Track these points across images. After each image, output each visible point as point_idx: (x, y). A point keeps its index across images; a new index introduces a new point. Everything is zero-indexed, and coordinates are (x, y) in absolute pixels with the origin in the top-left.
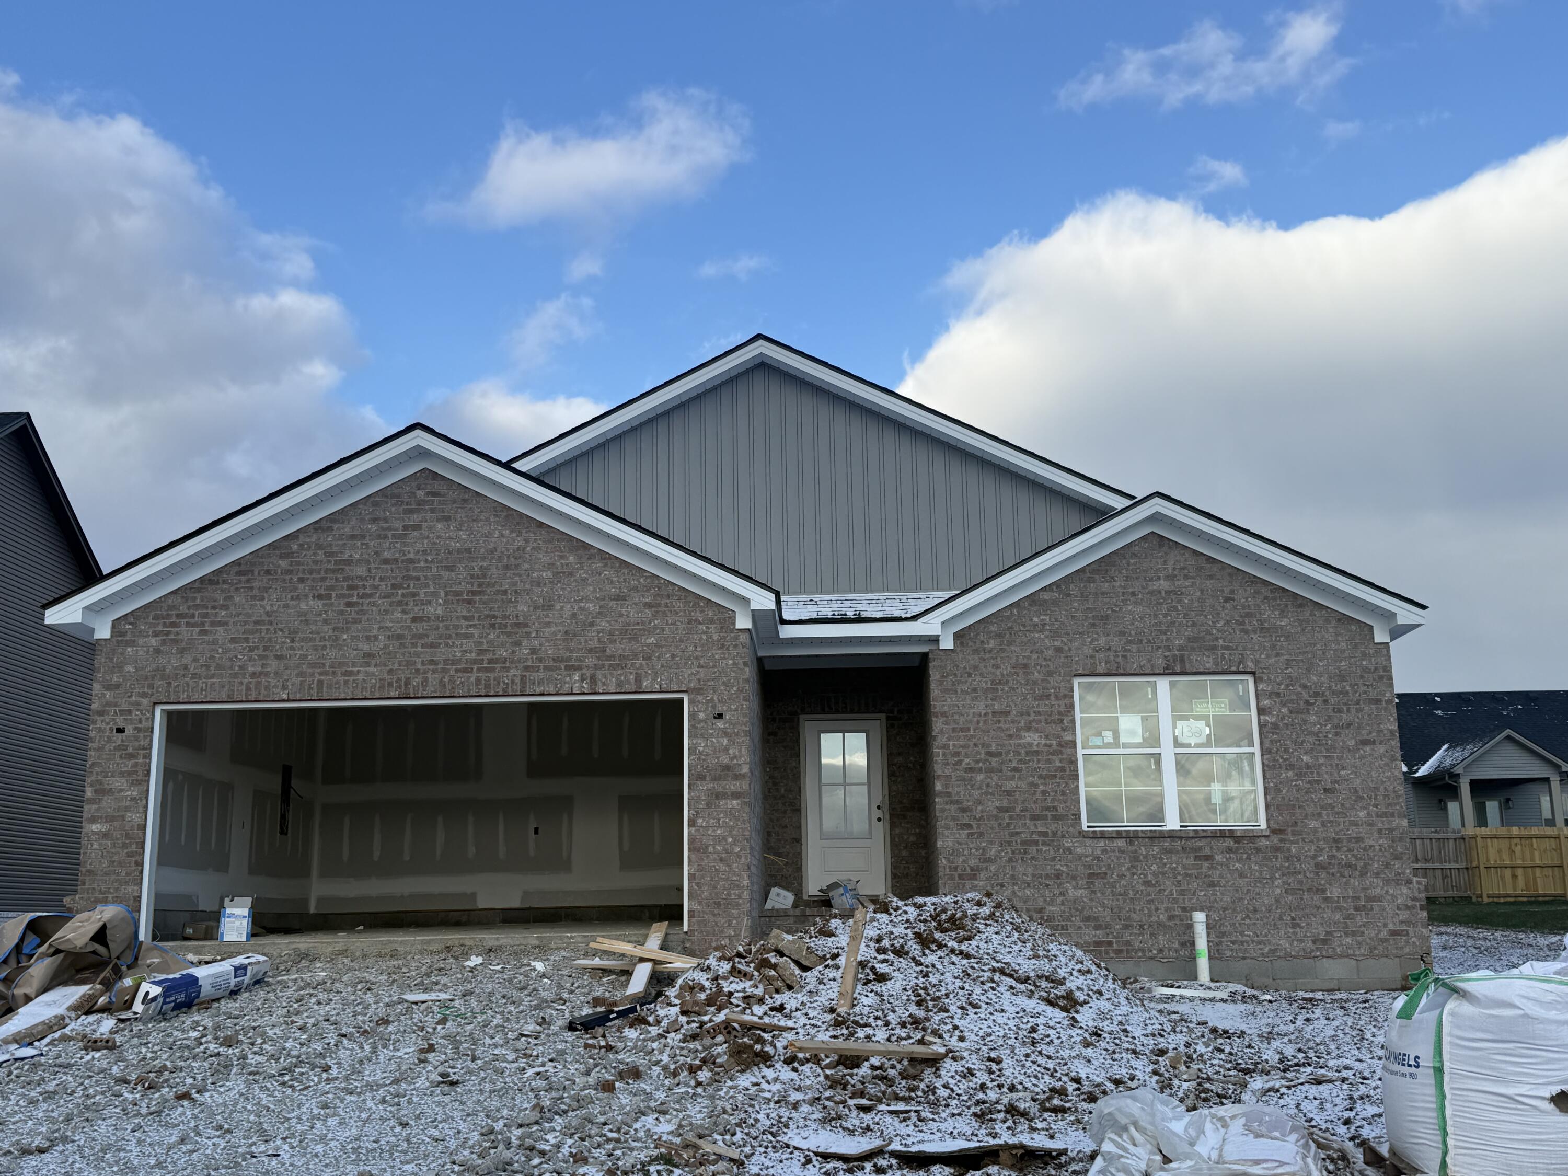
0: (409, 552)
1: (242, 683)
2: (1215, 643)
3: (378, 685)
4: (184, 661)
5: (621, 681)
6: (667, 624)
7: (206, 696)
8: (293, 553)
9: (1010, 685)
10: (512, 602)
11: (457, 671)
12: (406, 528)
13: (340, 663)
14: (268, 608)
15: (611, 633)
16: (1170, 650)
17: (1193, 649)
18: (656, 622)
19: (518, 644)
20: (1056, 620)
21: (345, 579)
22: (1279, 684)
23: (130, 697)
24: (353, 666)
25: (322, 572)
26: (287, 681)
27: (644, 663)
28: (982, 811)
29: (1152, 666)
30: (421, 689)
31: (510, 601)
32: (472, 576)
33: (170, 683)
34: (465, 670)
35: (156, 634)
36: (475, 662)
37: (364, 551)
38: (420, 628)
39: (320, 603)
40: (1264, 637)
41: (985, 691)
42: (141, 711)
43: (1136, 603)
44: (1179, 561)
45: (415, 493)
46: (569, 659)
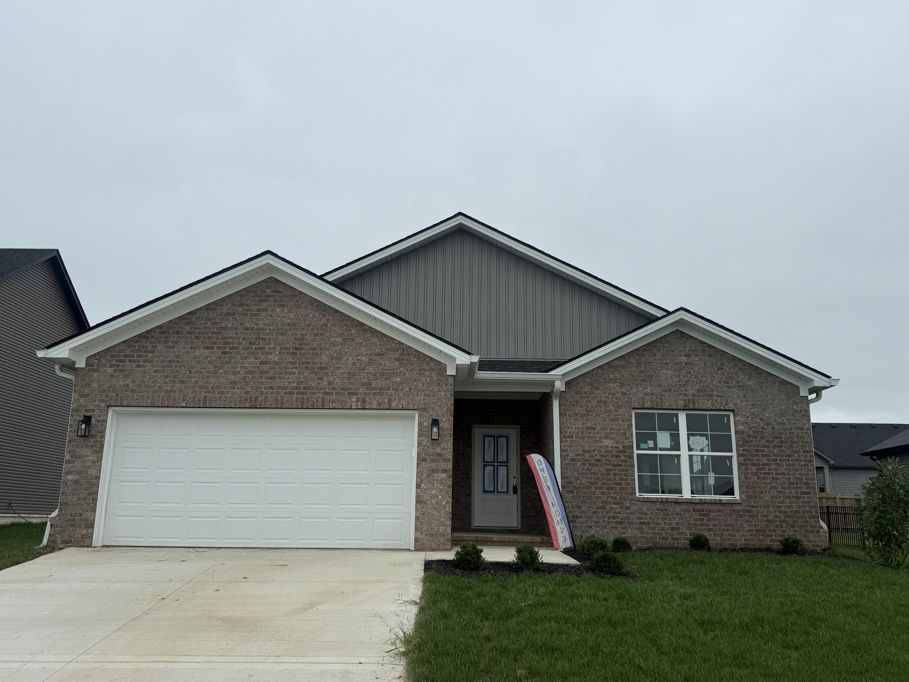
0: (260, 324)
1: (159, 396)
2: (712, 392)
3: (239, 400)
4: (127, 382)
5: (380, 402)
6: (407, 370)
7: (138, 403)
8: (193, 322)
9: (596, 412)
10: (318, 355)
11: (285, 393)
12: (259, 310)
13: (217, 386)
14: (177, 354)
15: (375, 375)
16: (687, 396)
17: (700, 396)
18: (401, 369)
19: (321, 379)
20: (623, 377)
21: (223, 338)
22: (748, 418)
23: (95, 401)
24: (225, 388)
25: (209, 333)
26: (186, 396)
27: (393, 392)
28: (579, 484)
29: (677, 405)
30: (264, 403)
31: (317, 354)
32: (296, 339)
33: (118, 395)
34: (290, 393)
35: (111, 366)
36: (296, 388)
37: (234, 322)
38: (265, 367)
39: (207, 351)
40: (739, 390)
41: (582, 416)
42: (100, 410)
43: (668, 369)
44: (692, 346)
45: (265, 290)
46: (350, 389)
